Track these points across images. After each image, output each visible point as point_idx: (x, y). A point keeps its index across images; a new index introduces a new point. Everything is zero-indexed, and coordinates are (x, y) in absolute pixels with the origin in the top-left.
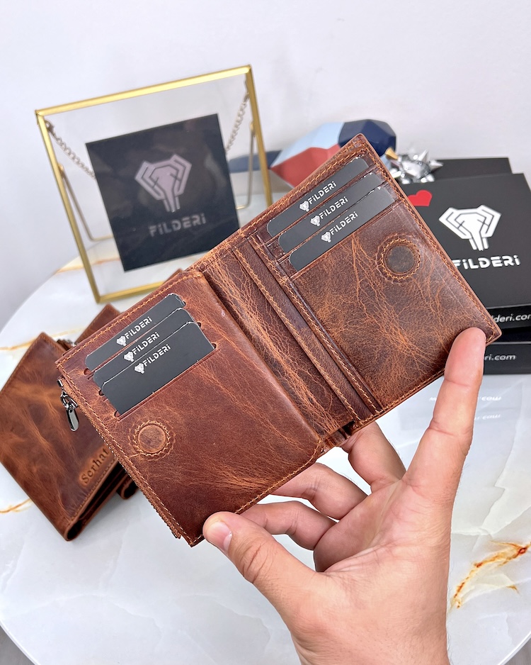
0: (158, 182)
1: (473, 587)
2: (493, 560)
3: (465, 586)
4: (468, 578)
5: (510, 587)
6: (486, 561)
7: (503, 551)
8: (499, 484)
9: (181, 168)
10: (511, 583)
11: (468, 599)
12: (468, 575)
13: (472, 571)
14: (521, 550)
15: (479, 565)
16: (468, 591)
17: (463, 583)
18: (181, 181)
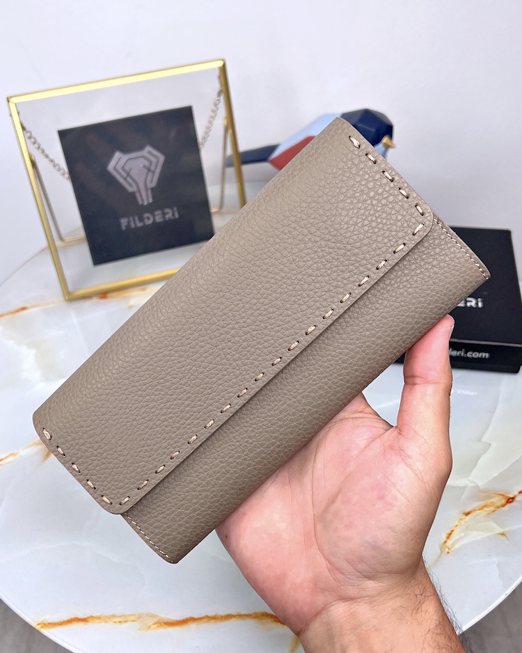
0: (131, 173)
1: (462, 534)
2: (481, 508)
3: (454, 534)
4: (457, 526)
5: (500, 534)
6: (474, 510)
7: (491, 501)
8: (485, 439)
9: (154, 160)
10: (501, 530)
11: (457, 546)
12: (457, 523)
13: (461, 519)
14: (509, 499)
15: (467, 514)
16: (457, 537)
17: (452, 531)
18: (154, 173)
